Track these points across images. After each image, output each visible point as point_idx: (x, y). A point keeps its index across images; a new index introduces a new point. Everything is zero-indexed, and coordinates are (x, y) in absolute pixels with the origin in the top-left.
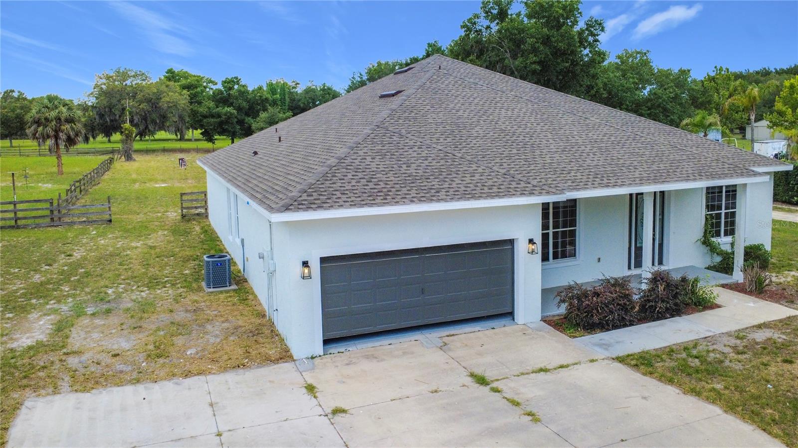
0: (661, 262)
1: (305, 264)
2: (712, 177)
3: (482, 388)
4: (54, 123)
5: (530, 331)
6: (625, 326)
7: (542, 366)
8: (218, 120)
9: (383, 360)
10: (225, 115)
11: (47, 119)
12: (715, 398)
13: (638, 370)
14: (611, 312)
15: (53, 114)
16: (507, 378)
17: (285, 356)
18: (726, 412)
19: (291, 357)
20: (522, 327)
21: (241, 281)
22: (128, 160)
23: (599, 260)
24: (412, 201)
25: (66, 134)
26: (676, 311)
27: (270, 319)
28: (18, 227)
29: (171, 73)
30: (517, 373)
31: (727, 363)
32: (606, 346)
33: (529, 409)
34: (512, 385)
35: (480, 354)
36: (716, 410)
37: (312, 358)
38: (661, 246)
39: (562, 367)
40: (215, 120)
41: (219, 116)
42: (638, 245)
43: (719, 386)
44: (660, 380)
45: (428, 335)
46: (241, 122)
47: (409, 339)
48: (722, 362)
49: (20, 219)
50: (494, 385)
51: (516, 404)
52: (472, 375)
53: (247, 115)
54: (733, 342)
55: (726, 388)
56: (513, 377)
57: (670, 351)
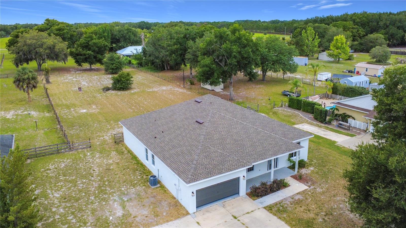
0: (276, 167)
1: (193, 193)
2: (289, 151)
3: (236, 220)
4: (27, 81)
5: (243, 199)
6: (266, 195)
7: (247, 212)
8: (85, 57)
9: (211, 212)
10: (88, 54)
11: (24, 79)
12: (284, 220)
13: (269, 212)
14: (263, 193)
15: (26, 76)
16: (240, 216)
17: (188, 213)
18: (285, 223)
19: (189, 213)
20: (241, 197)
21: (159, 182)
22: (48, 83)
23: (260, 170)
24: (217, 174)
25: (32, 85)
26: (278, 189)
27: (177, 200)
28: (59, 153)
29: (48, 21)
30: (242, 214)
31: (288, 208)
32: (261, 203)
33: (247, 226)
34: (242, 218)
35: (233, 208)
36: (283, 223)
37: (194, 213)
38: (277, 162)
39: (252, 211)
40: (83, 57)
41: (85, 55)
42: (270, 163)
43: (285, 216)
44: (273, 215)
45: (219, 203)
46: (95, 57)
47: (214, 204)
48: (287, 208)
49: (59, 150)
50: (238, 219)
51: (244, 224)
52: (233, 216)
53: (98, 53)
54: (291, 200)
55: (287, 216)
56: (242, 216)
57: (276, 204)
